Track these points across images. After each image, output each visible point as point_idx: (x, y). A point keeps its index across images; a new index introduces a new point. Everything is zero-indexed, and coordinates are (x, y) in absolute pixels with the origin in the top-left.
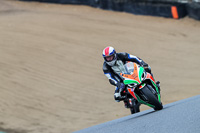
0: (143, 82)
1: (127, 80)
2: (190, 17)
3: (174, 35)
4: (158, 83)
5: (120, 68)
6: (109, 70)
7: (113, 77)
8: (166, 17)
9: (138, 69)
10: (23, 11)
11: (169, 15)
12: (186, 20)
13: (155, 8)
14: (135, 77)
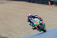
0: (40, 24)
1: (35, 24)
2: (54, 5)
3: (49, 10)
4: (44, 24)
5: (33, 20)
6: (29, 21)
7: (30, 23)
8: (47, 5)
9: (38, 20)
10: (6, 3)
11: (48, 4)
12: (53, 5)
13: (44, 2)
14: (37, 23)
